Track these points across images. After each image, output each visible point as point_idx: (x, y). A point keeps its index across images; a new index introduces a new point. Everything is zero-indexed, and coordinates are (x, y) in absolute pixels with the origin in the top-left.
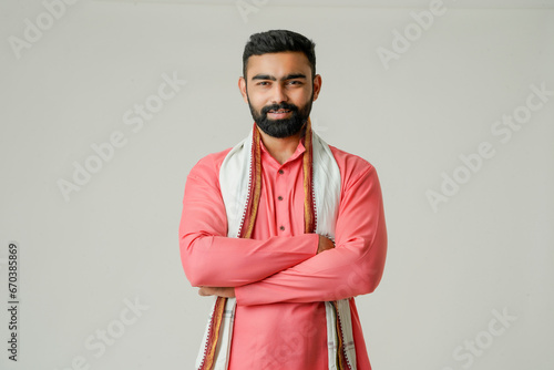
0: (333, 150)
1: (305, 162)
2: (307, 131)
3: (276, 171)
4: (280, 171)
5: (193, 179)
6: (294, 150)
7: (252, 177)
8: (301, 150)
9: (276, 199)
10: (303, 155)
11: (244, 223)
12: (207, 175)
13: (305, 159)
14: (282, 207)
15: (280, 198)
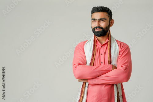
0: (117, 41)
1: (109, 44)
2: (109, 35)
3: (100, 47)
4: (102, 47)
5: (77, 49)
6: (106, 40)
7: (93, 48)
8: (107, 40)
9: (100, 55)
10: (108, 42)
11: (91, 61)
12: (81, 47)
13: (109, 43)
14: (102, 57)
15: (101, 54)
